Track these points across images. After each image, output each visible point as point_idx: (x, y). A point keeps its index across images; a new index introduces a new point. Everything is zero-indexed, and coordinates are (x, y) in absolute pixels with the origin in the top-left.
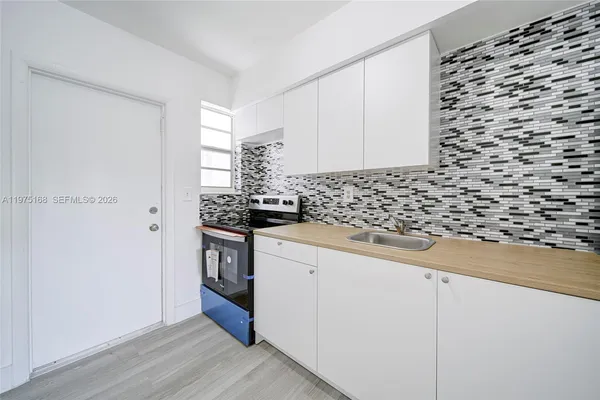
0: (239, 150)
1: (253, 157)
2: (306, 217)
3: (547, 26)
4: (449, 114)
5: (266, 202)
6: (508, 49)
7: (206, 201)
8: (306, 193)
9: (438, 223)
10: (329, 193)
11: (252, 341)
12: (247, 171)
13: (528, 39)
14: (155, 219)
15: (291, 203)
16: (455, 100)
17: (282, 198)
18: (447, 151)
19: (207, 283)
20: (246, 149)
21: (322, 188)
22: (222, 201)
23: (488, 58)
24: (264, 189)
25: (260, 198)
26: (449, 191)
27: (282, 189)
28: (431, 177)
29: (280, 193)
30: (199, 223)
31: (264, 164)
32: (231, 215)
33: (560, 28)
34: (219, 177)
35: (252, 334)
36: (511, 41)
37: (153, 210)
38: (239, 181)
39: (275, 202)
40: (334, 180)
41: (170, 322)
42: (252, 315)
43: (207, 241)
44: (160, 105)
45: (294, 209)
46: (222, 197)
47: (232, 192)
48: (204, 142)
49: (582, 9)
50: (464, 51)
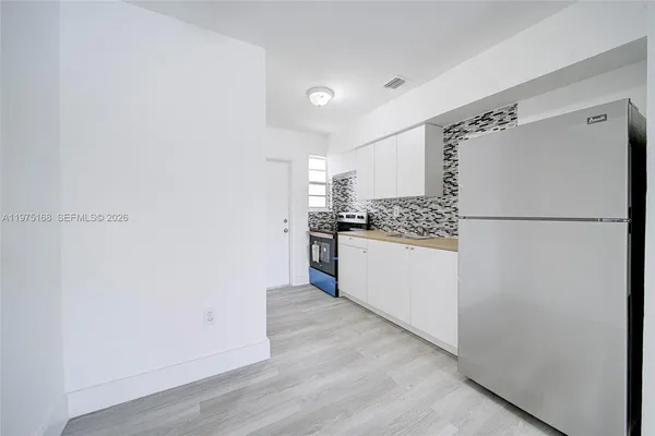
0: (331, 182)
1: (341, 186)
2: (372, 227)
3: (491, 116)
4: (447, 163)
5: (348, 217)
6: (475, 127)
7: (312, 216)
8: (373, 211)
9: (443, 229)
10: (386, 211)
11: (337, 295)
12: (336, 196)
13: (483, 123)
14: (286, 226)
15: (362, 217)
16: (451, 155)
17: (357, 214)
18: (446, 185)
19: (313, 265)
20: (336, 182)
21: (382, 207)
22: (320, 216)
23: (466, 132)
24: (347, 208)
25: (344, 214)
26: (448, 209)
27: (358, 208)
28: (439, 201)
29: (357, 211)
30: (308, 229)
31: (347, 191)
32: (326, 225)
33: (497, 118)
34: (319, 201)
35: (337, 291)
36: (476, 123)
37: (285, 221)
38: (331, 203)
39: (354, 217)
40: (388, 203)
41: (294, 285)
42: (337, 280)
43: (312, 240)
44: (289, 162)
45: (363, 221)
46: (320, 213)
47: (327, 211)
48: (311, 180)
49: (506, 109)
50: (455, 126)
